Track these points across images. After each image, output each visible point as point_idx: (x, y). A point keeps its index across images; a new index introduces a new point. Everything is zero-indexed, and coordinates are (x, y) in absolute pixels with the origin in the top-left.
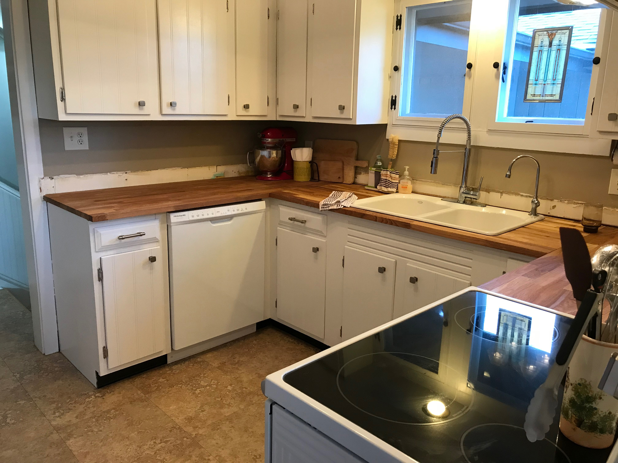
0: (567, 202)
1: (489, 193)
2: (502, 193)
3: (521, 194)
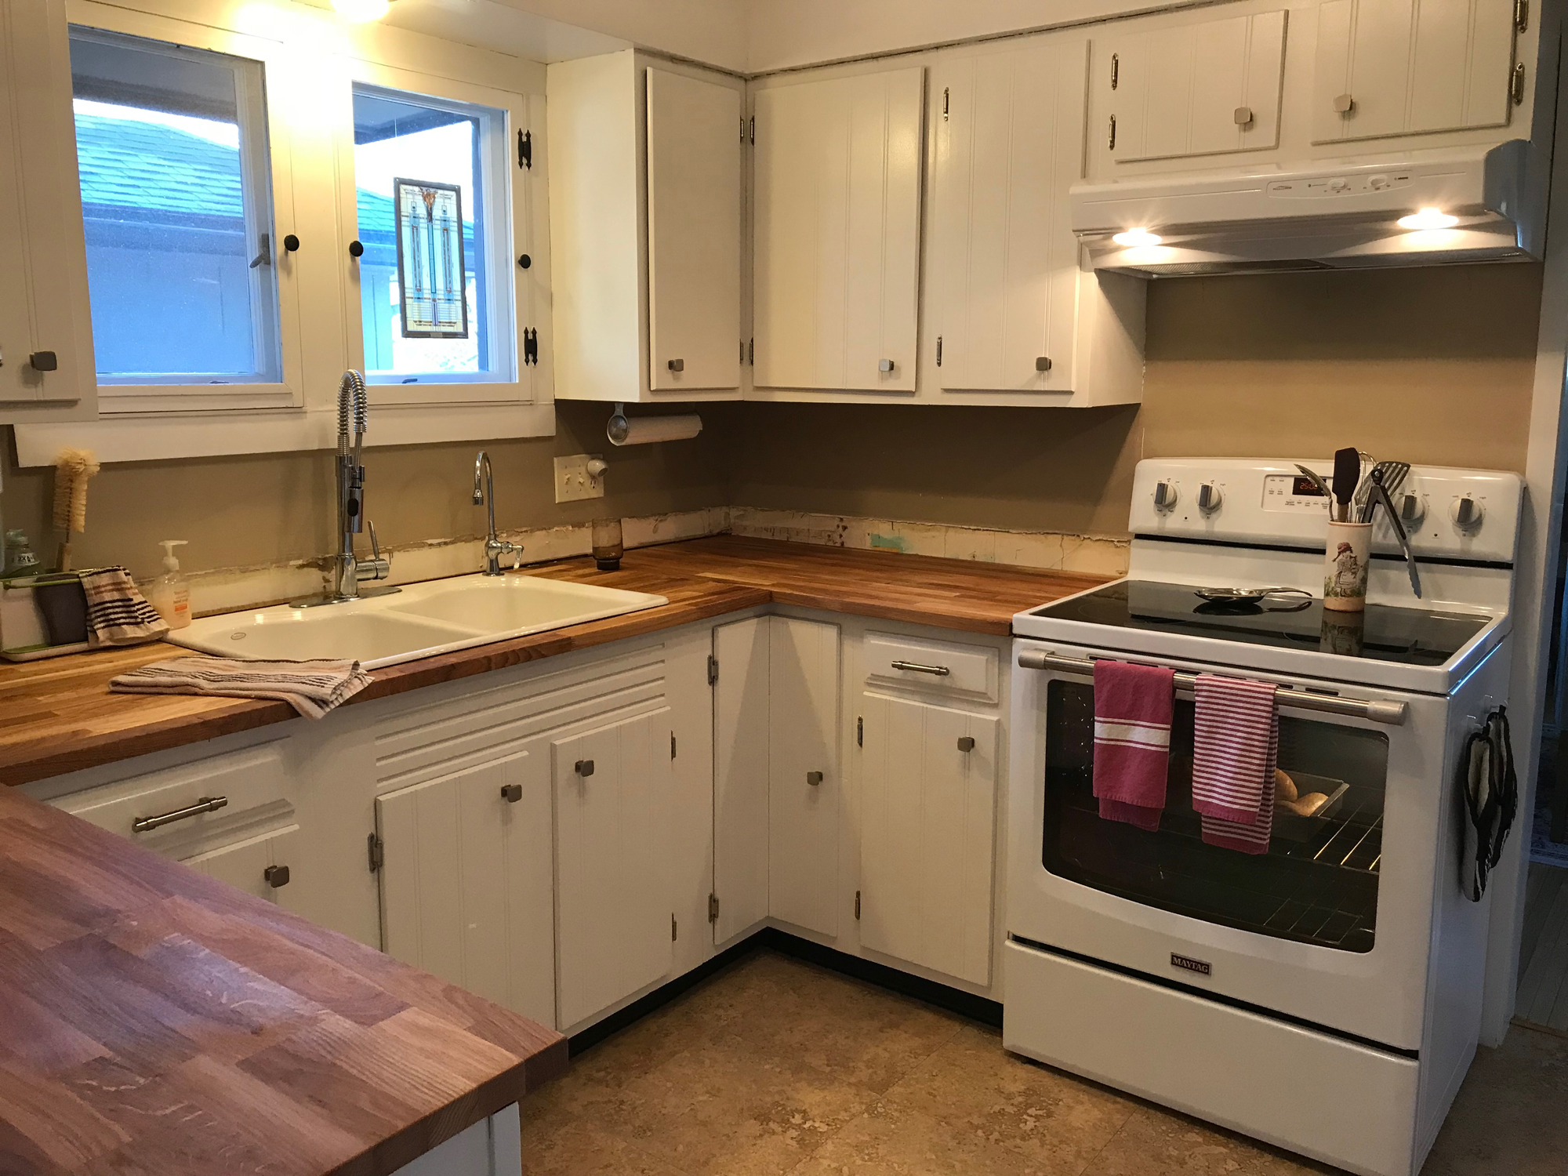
0: (505, 535)
2: (390, 553)
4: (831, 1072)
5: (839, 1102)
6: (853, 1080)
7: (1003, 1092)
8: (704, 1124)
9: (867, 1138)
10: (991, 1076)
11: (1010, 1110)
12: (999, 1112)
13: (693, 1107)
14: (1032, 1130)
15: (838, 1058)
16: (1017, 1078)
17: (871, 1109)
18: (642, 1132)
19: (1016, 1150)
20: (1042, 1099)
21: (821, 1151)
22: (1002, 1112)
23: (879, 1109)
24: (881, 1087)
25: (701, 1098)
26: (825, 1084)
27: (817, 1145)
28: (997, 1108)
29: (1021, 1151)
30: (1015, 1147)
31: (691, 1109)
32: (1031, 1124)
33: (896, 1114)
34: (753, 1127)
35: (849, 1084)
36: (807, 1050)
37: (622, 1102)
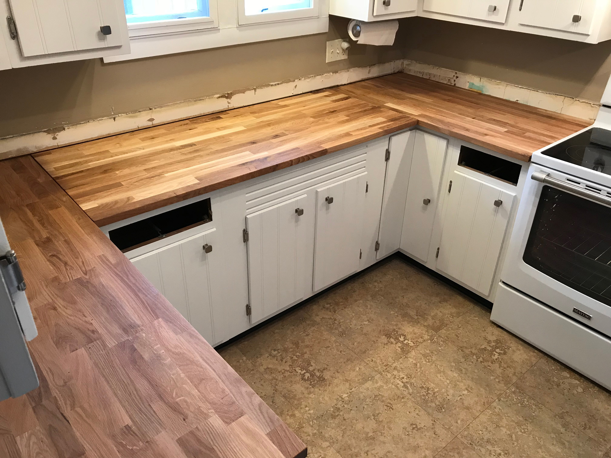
0: (303, 79)
1: (244, 93)
2: (255, 89)
3: (271, 84)
4: (418, 318)
5: (419, 333)
6: (426, 324)
7: (486, 340)
8: (365, 334)
9: (428, 352)
10: (482, 331)
11: (489, 348)
12: (484, 348)
13: (361, 326)
14: (496, 359)
15: (421, 313)
16: (493, 334)
17: (431, 339)
18: (341, 334)
19: (489, 367)
20: (503, 345)
21: (409, 355)
22: (485, 349)
23: (435, 339)
24: (437, 329)
25: (365, 323)
26: (414, 324)
27: (409, 352)
28: (483, 347)
29: (491, 368)
30: (489, 366)
31: (361, 327)
32: (496, 357)
33: (441, 343)
34: (384, 339)
35: (424, 326)
36: (409, 307)
37: (335, 320)
